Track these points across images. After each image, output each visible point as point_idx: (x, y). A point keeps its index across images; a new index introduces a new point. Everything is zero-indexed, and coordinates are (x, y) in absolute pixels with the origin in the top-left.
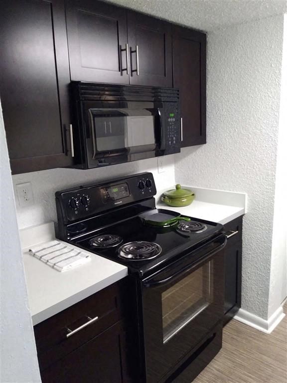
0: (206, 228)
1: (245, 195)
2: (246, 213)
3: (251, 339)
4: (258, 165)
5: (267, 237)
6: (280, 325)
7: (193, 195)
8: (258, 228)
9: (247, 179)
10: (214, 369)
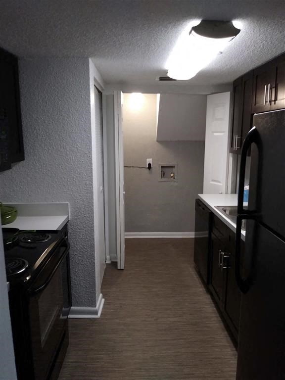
0: (50, 237)
1: (68, 204)
2: (70, 219)
3: (88, 327)
4: (77, 177)
5: (90, 237)
6: (104, 308)
7: (15, 212)
8: (82, 231)
9: (68, 189)
10: (70, 363)
